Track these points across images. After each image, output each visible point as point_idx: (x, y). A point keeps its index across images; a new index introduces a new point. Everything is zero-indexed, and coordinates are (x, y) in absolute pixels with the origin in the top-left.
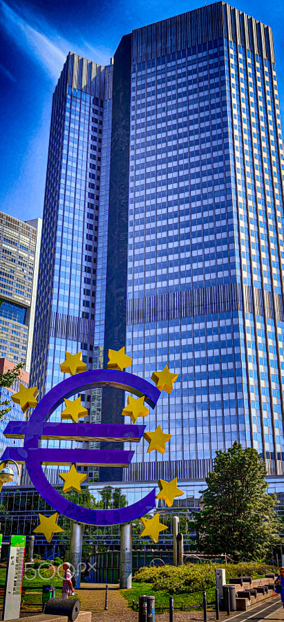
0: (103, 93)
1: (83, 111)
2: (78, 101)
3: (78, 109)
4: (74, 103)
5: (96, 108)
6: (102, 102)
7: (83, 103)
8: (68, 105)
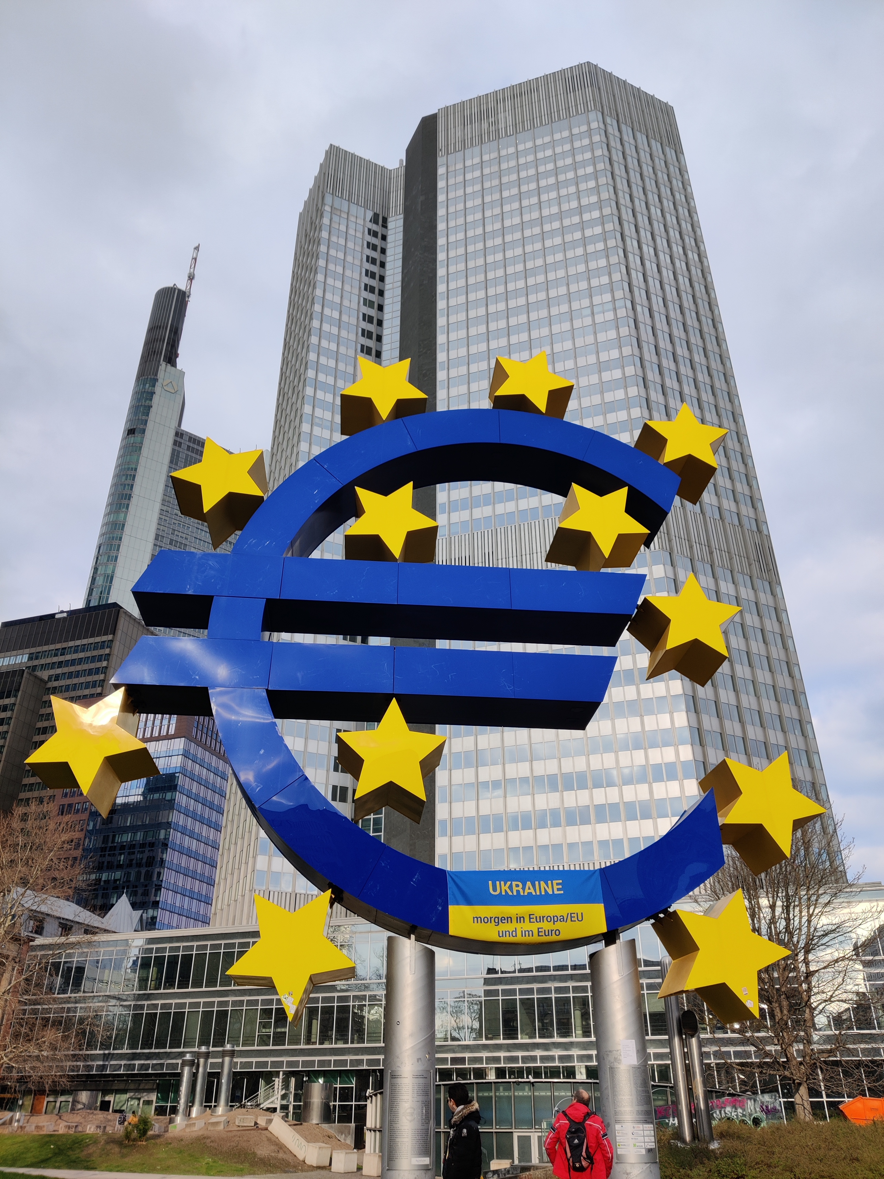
0: (385, 206)
1: (351, 232)
2: (344, 216)
3: (343, 228)
4: (336, 218)
5: (374, 227)
6: (385, 220)
7: (353, 219)
8: (326, 221)
